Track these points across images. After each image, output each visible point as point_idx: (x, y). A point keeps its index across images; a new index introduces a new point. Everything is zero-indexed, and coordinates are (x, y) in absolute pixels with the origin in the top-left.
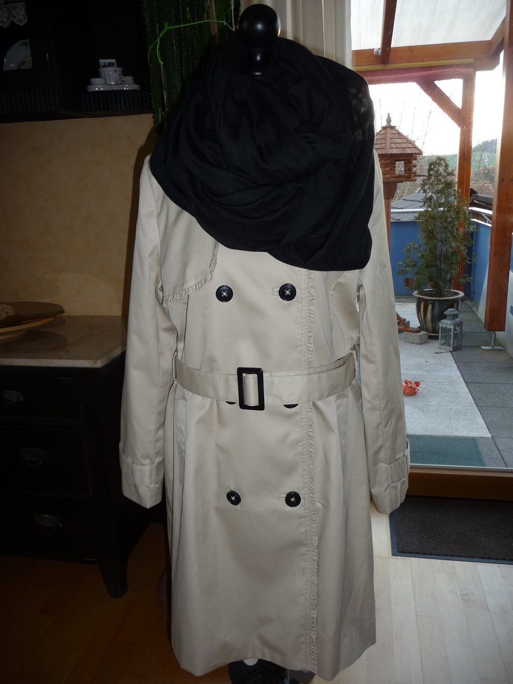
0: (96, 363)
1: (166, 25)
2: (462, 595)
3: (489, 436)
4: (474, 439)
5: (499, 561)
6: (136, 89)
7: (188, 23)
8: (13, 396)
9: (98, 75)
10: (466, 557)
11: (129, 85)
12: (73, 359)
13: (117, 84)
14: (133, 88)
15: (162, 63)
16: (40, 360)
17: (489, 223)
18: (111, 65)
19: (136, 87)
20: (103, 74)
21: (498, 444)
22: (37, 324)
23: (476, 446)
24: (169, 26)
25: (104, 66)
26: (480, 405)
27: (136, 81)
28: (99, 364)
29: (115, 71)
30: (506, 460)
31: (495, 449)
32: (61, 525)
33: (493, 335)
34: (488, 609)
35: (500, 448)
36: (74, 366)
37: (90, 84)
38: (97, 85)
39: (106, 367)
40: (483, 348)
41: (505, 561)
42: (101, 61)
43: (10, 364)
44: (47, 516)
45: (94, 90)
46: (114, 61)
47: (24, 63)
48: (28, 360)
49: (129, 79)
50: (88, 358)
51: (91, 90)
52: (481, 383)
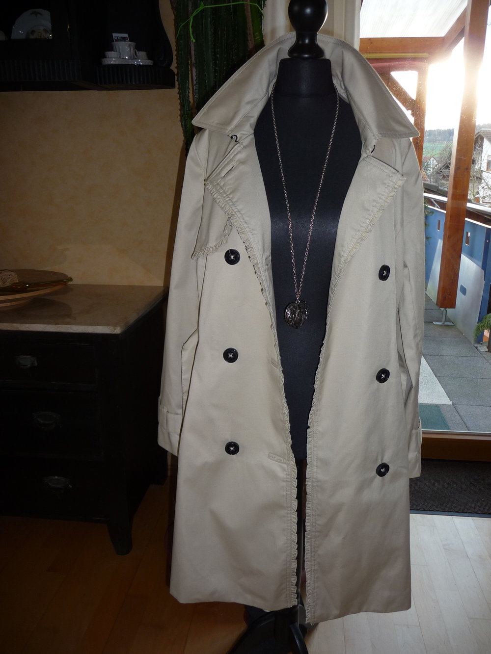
0: (115, 329)
1: (202, 4)
2: (444, 545)
3: (450, 403)
4: (437, 406)
5: (472, 515)
6: (150, 64)
7: (224, 4)
8: (27, 361)
9: (111, 49)
10: (443, 511)
11: (142, 60)
12: (91, 324)
13: (130, 58)
14: (147, 64)
15: (194, 41)
16: (59, 326)
17: (437, 207)
18: (124, 39)
19: (149, 62)
20: (117, 47)
21: (459, 411)
22: (48, 291)
23: (439, 411)
24: (205, 5)
25: (117, 40)
26: (439, 375)
27: (150, 57)
28: (118, 331)
29: (130, 45)
30: (467, 425)
31: (457, 415)
32: (70, 486)
33: (445, 312)
34: (468, 557)
35: (462, 414)
36: (94, 332)
37: (105, 57)
38: (112, 58)
39: (124, 333)
40: (435, 323)
41: (478, 515)
42: (115, 35)
43: (28, 329)
44: (56, 477)
45: (109, 63)
46: (126, 35)
47: (33, 32)
48: (45, 325)
49: (142, 54)
50: (107, 325)
51: (106, 63)
52: (438, 355)
